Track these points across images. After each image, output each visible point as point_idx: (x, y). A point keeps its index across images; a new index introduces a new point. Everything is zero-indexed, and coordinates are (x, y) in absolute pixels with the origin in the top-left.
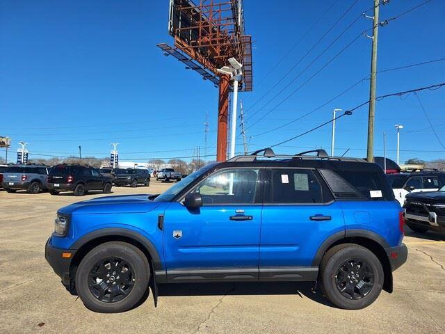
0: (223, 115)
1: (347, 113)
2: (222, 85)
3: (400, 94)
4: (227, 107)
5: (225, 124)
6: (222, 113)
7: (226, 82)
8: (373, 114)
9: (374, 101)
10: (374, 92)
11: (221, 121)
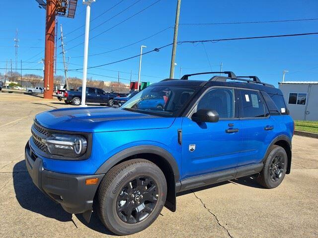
0: (51, 34)
1: (156, 50)
2: (50, 7)
3: (193, 42)
4: (54, 28)
5: (52, 42)
6: (50, 32)
7: (53, 6)
8: (175, 53)
9: (176, 44)
10: (176, 38)
11: (48, 40)
